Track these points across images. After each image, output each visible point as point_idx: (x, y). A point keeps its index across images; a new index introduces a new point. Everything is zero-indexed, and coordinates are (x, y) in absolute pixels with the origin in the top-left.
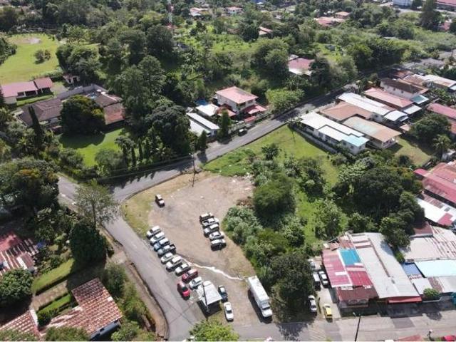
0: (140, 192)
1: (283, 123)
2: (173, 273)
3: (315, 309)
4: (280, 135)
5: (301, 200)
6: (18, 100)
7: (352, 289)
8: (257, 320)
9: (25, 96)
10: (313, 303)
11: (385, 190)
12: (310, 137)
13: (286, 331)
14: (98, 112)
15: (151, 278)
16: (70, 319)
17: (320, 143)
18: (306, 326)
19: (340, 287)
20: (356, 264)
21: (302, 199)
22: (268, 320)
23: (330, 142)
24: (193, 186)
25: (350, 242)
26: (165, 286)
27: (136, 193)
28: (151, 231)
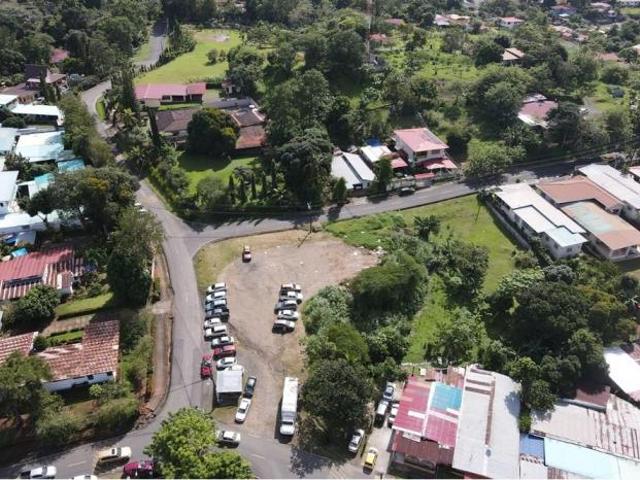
0: (232, 238)
1: (473, 191)
2: (210, 343)
3: (353, 449)
4: (457, 207)
5: (433, 303)
6: (162, 104)
7: (419, 440)
8: (271, 433)
9: (171, 100)
10: (356, 439)
12: (502, 219)
13: (299, 460)
14: (228, 131)
15: (182, 340)
16: (64, 354)
17: (513, 230)
18: (330, 466)
19: (402, 432)
20: (449, 410)
21: (437, 301)
22: (285, 439)
23: (526, 231)
24: (299, 246)
25: (463, 378)
26: (190, 354)
27: (227, 239)
28: (213, 287)
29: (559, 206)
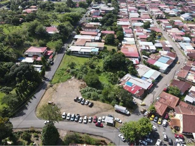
2: (88, 123)
3: (136, 103)
4: (67, 59)
7: (139, 92)
12: (78, 55)
13: (136, 114)
17: (83, 56)
19: (136, 93)
20: (133, 85)
22: (129, 115)
23: (86, 54)
24: (57, 92)
25: (124, 80)
26: (91, 129)
28: (64, 116)
29: (84, 46)
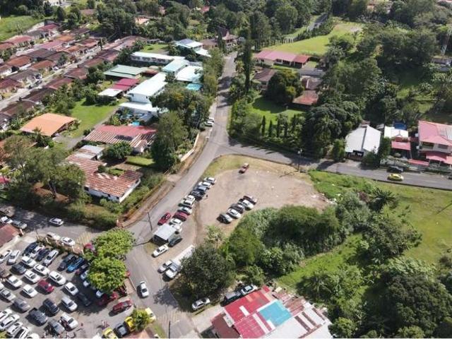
0: (246, 156)
2: (178, 208)
3: (194, 307)
5: (340, 253)
6: (275, 64)
7: (230, 326)
9: (282, 63)
10: (199, 303)
11: (400, 305)
13: (162, 294)
14: (291, 89)
16: (107, 179)
18: (175, 307)
20: (269, 322)
21: (344, 253)
22: (166, 278)
24: (281, 176)
25: (302, 309)
27: (243, 155)
28: (208, 178)
